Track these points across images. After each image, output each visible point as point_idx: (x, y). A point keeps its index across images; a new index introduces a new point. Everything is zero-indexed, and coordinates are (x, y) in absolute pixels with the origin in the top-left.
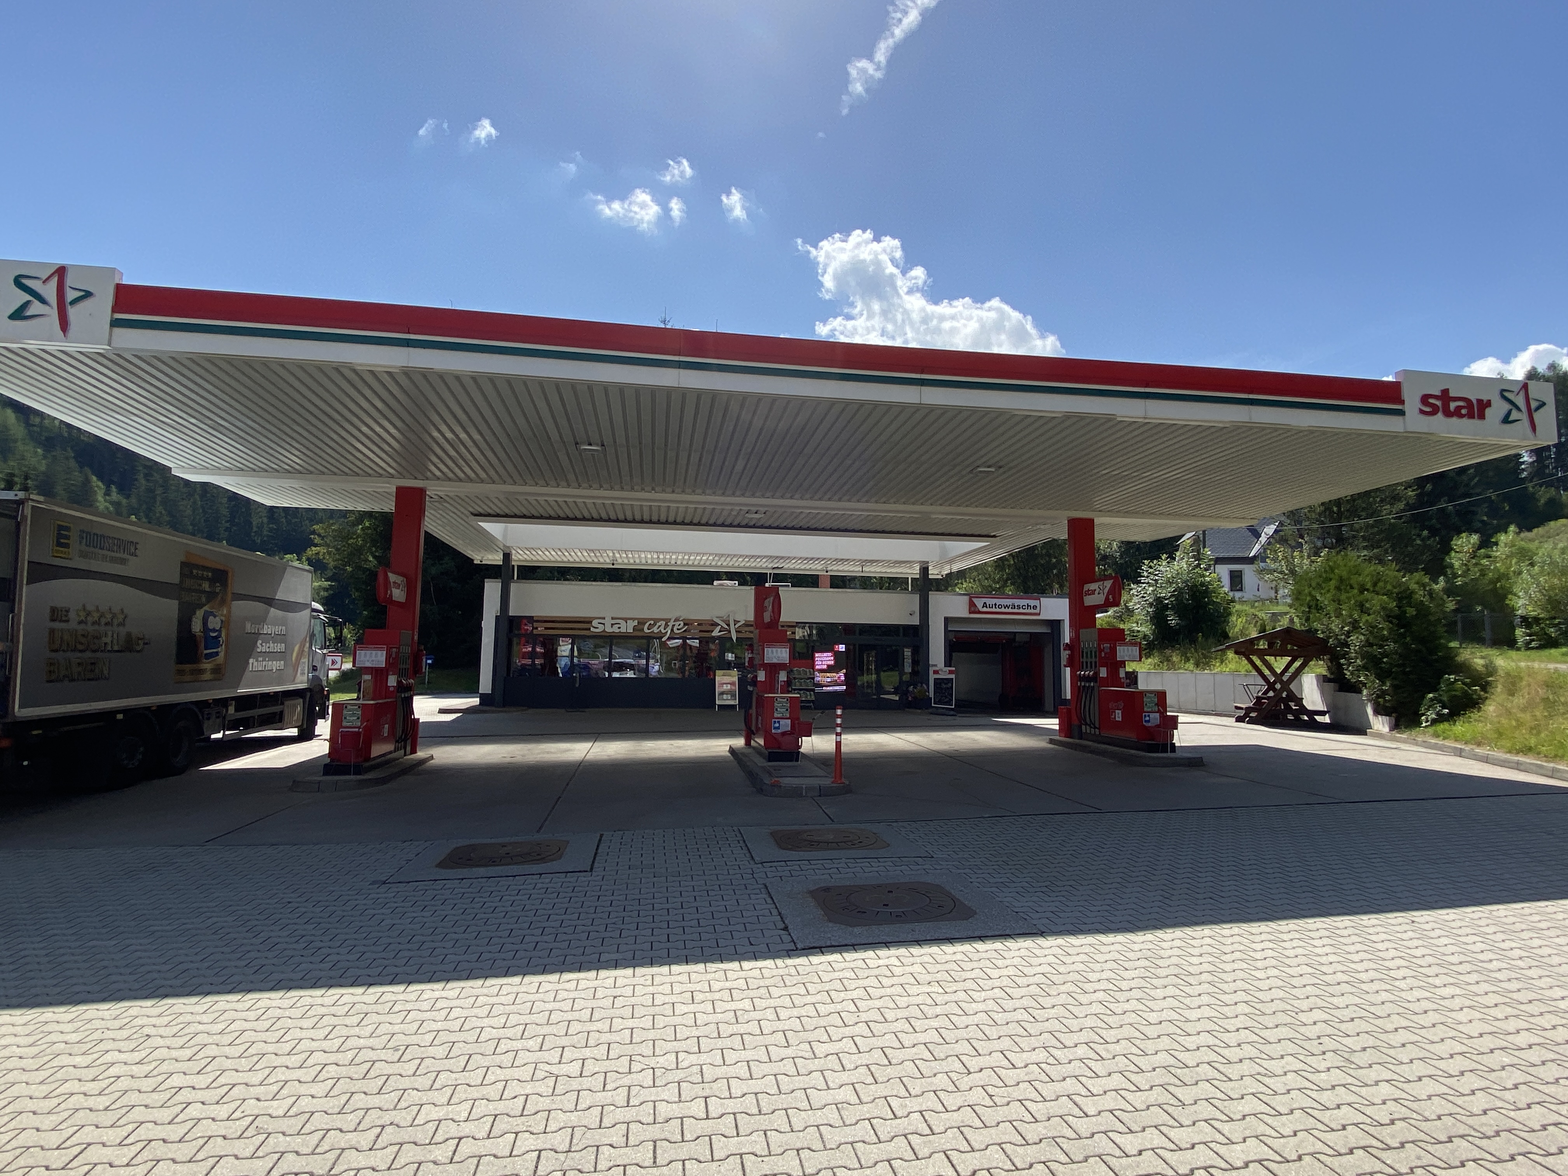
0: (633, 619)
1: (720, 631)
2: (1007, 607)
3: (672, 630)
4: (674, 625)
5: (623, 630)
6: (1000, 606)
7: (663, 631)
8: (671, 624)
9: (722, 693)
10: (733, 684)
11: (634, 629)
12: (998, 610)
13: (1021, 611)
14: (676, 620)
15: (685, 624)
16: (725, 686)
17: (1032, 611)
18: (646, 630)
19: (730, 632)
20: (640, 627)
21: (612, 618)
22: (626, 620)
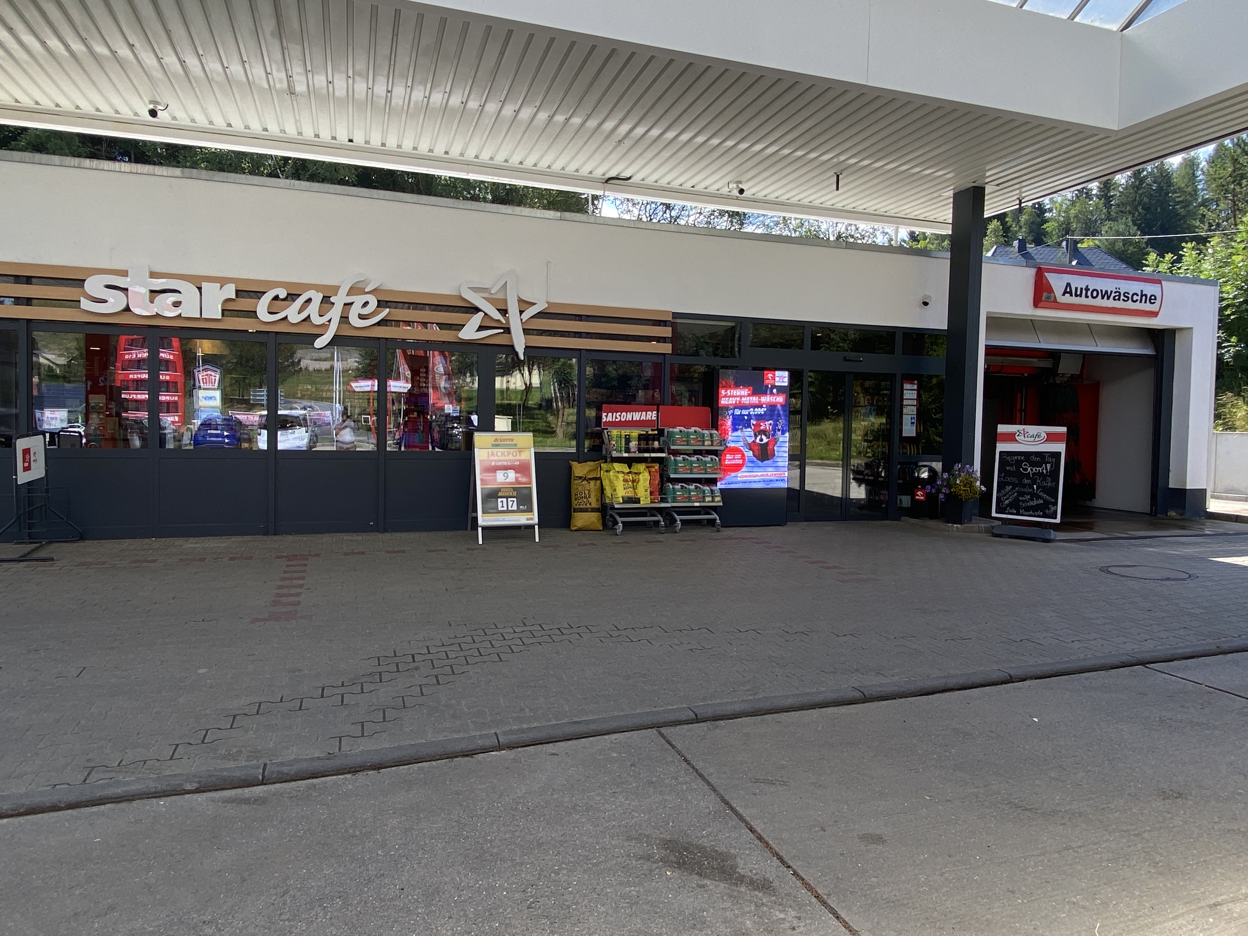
0: (223, 281)
1: (481, 328)
2: (1106, 295)
3: (344, 319)
4: (348, 305)
5: (190, 310)
6: (1096, 294)
7: (317, 320)
8: (339, 300)
9: (492, 495)
10: (522, 469)
11: (224, 312)
12: (1090, 301)
13: (1130, 305)
14: (354, 290)
15: (381, 304)
16: (500, 476)
17: (1147, 307)
18: (263, 314)
19: (507, 330)
20: (245, 304)
21: (153, 275)
22: (198, 282)
